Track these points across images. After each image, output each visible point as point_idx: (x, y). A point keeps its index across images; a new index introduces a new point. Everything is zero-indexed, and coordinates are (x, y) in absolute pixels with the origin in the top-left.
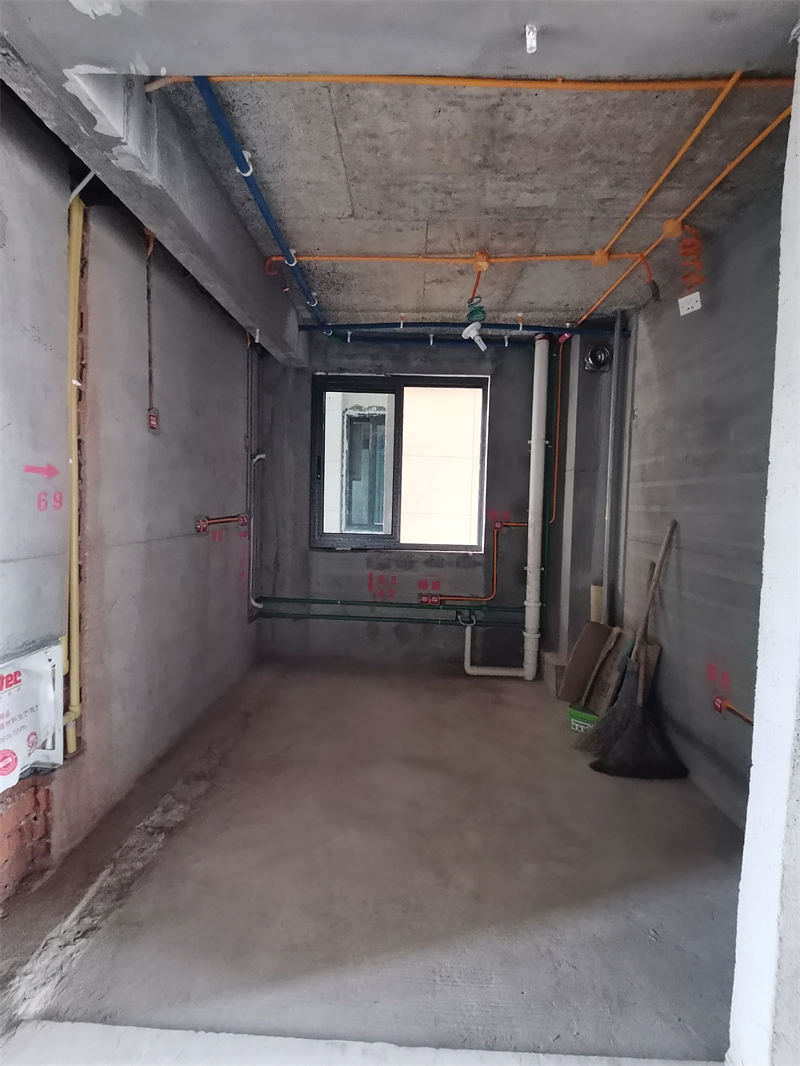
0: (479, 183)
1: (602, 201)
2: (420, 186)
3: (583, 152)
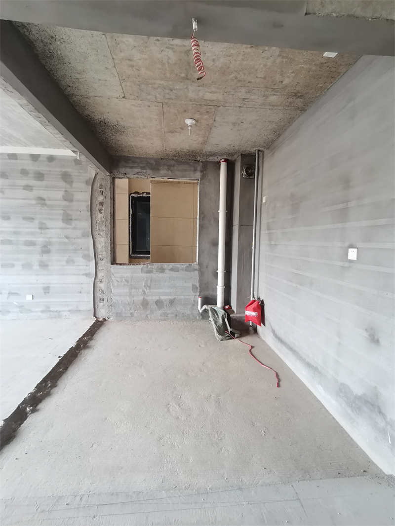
0: (185, 87)
1: (244, 99)
2: (156, 86)
3: (232, 76)
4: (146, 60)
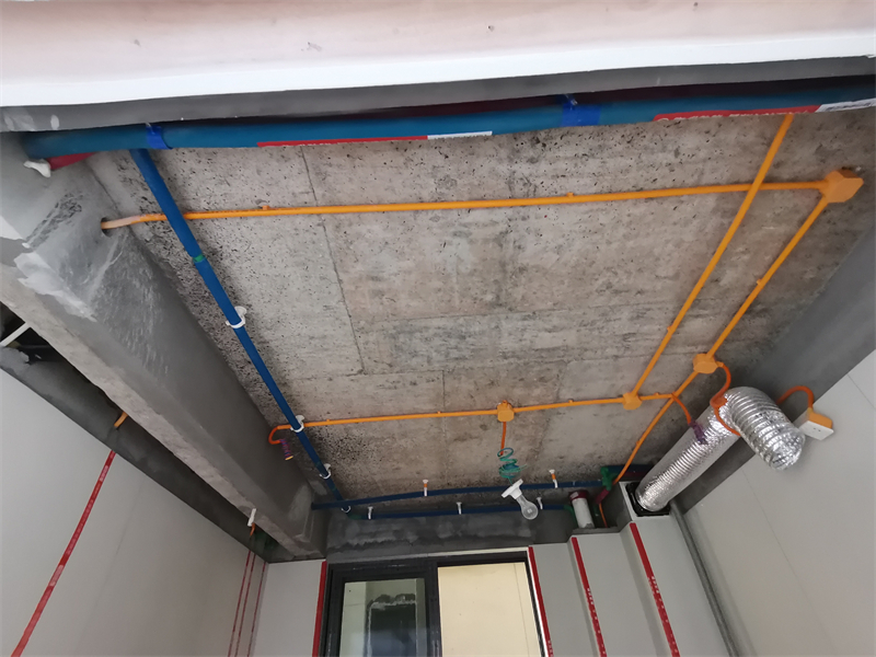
0: (493, 325)
1: (625, 337)
2: (431, 332)
3: (600, 282)
4: (410, 272)
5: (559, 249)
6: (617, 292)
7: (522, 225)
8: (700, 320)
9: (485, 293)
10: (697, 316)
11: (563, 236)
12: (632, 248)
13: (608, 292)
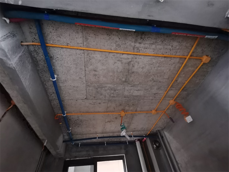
0: (123, 88)
1: (155, 94)
2: (107, 88)
3: (151, 78)
4: (105, 70)
5: (143, 68)
6: (155, 81)
7: (135, 60)
8: (172, 91)
9: (123, 78)
10: (171, 90)
11: (144, 64)
12: (160, 70)
13: (152, 81)
